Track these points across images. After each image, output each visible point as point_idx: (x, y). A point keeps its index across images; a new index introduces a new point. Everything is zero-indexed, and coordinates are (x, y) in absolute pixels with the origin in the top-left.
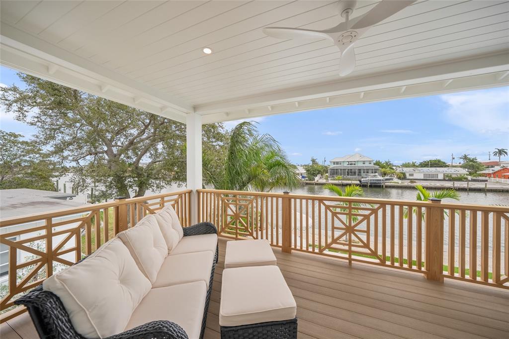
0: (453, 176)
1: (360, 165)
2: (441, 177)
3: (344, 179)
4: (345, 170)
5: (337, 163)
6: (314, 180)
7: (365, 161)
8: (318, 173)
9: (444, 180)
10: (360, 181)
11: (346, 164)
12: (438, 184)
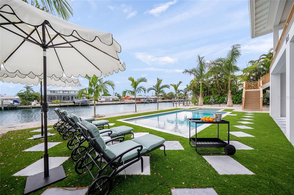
0: (115, 99)
1: (73, 93)
2: (111, 100)
3: (61, 103)
4: (61, 96)
5: (54, 92)
6: (31, 104)
7: (75, 91)
8: (35, 99)
9: (112, 101)
10: (74, 102)
11: (61, 92)
12: (111, 102)
